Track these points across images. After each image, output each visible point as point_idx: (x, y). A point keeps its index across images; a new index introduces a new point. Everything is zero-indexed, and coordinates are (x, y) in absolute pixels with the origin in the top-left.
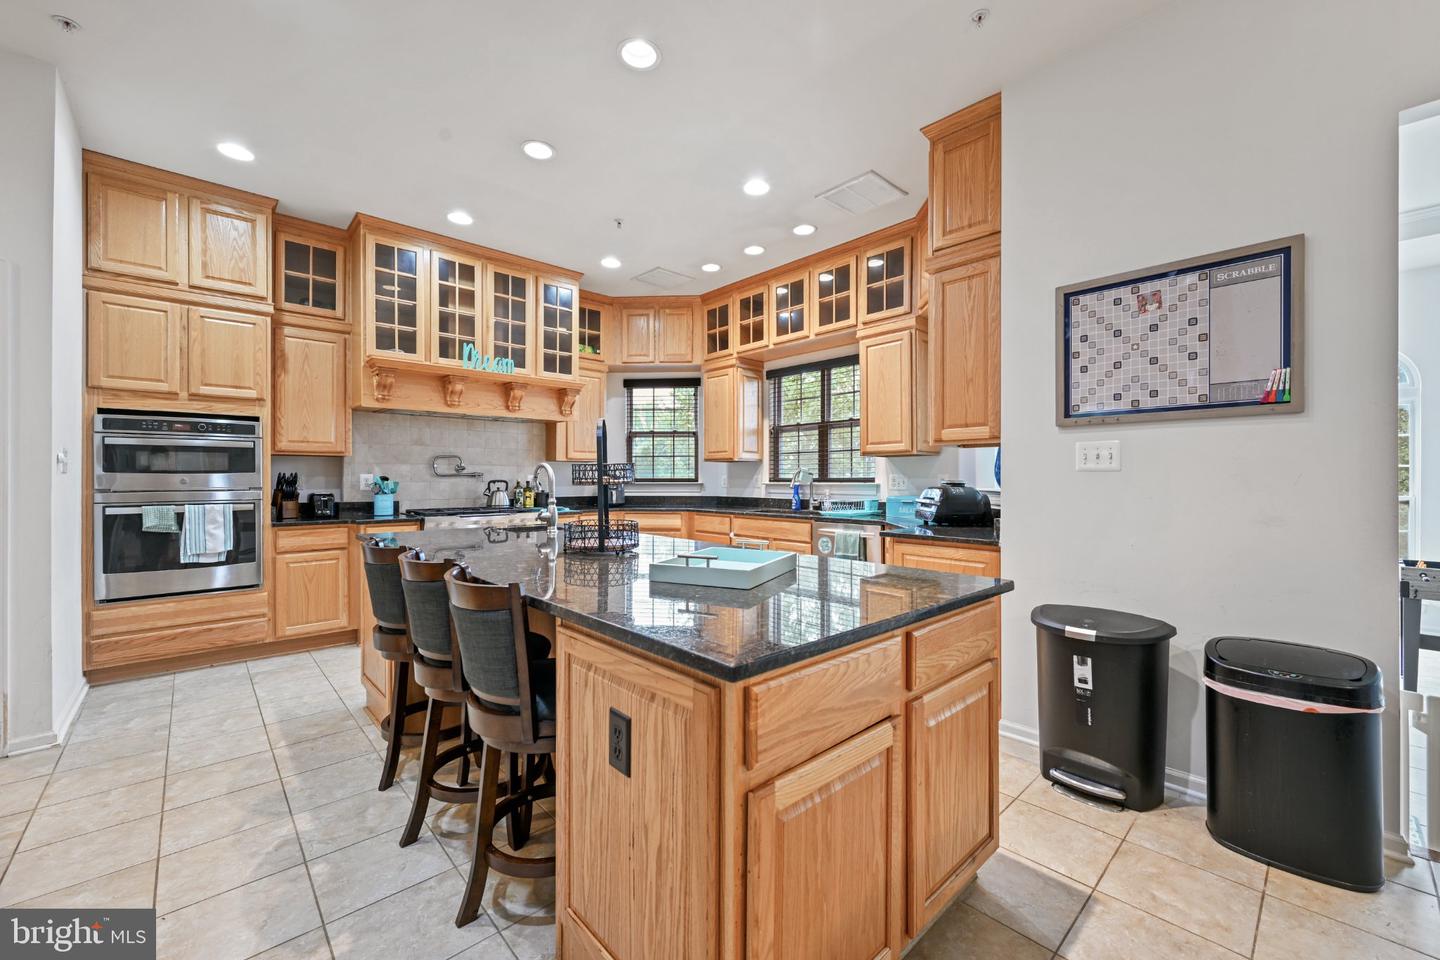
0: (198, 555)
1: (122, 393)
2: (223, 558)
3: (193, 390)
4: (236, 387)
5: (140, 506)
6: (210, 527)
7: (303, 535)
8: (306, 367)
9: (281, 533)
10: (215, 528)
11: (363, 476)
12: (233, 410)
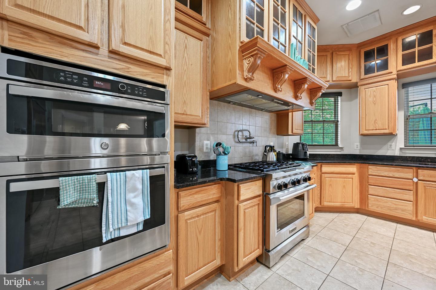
0: (119, 229)
1: (35, 34)
2: (141, 228)
3: (114, 47)
4: (151, 52)
5: (57, 177)
6: (130, 196)
7: (196, 193)
8: (186, 55)
9: (182, 194)
10: (135, 197)
11: (206, 142)
12: (146, 75)
